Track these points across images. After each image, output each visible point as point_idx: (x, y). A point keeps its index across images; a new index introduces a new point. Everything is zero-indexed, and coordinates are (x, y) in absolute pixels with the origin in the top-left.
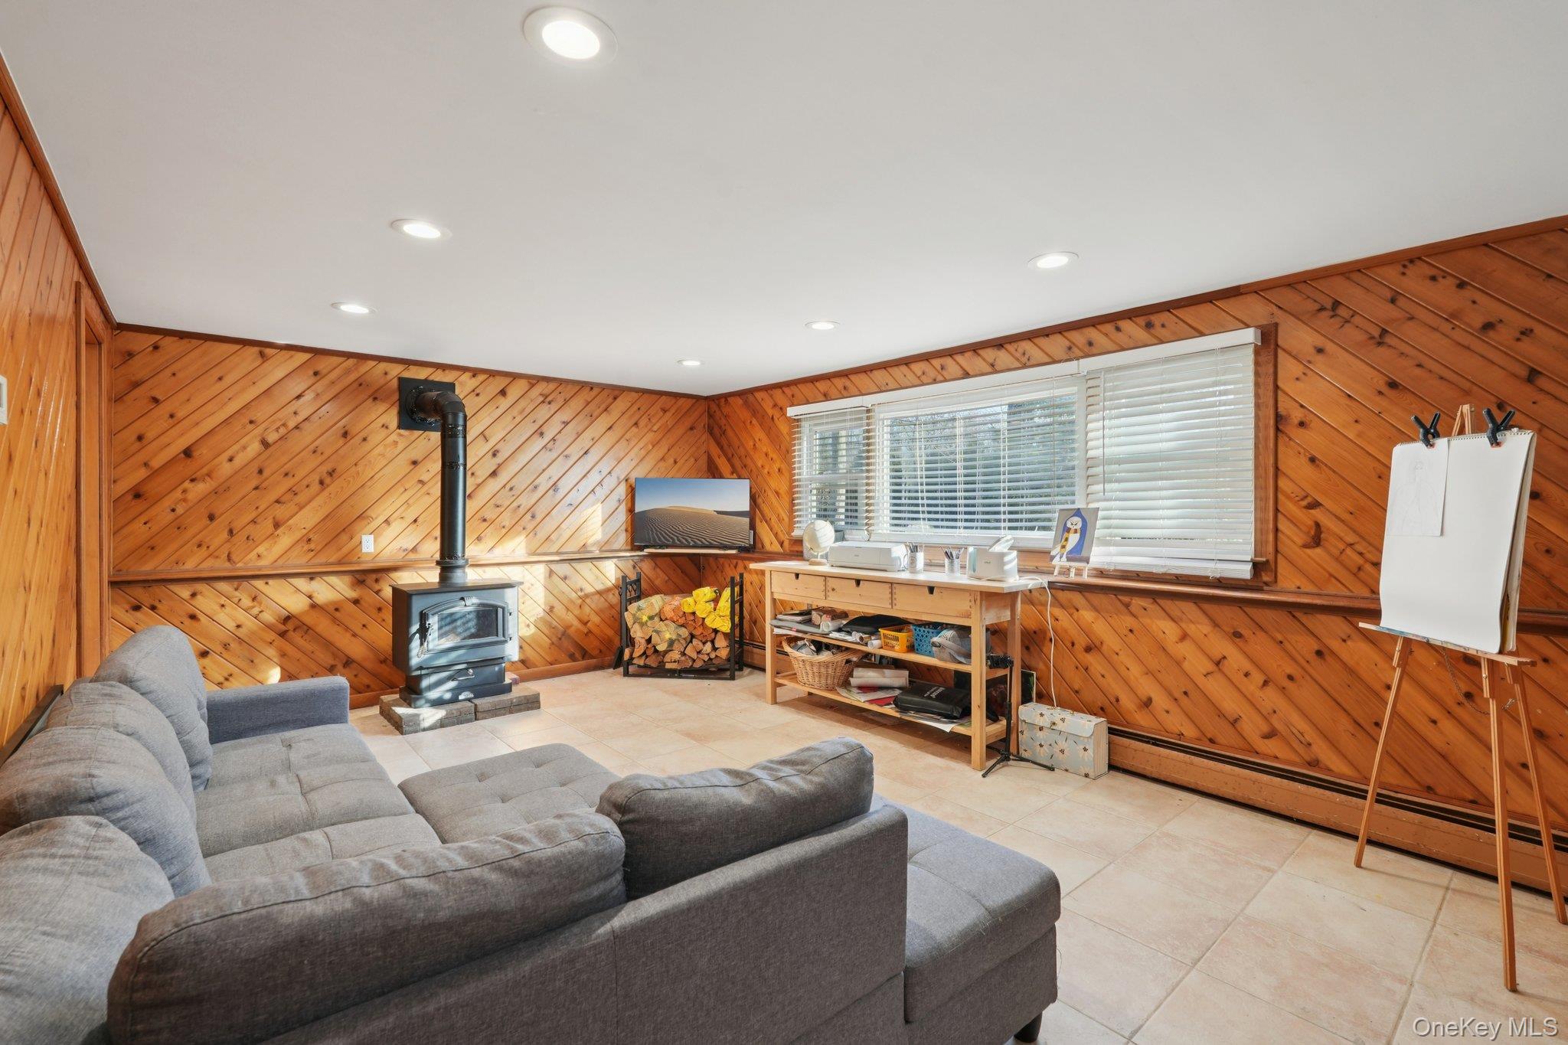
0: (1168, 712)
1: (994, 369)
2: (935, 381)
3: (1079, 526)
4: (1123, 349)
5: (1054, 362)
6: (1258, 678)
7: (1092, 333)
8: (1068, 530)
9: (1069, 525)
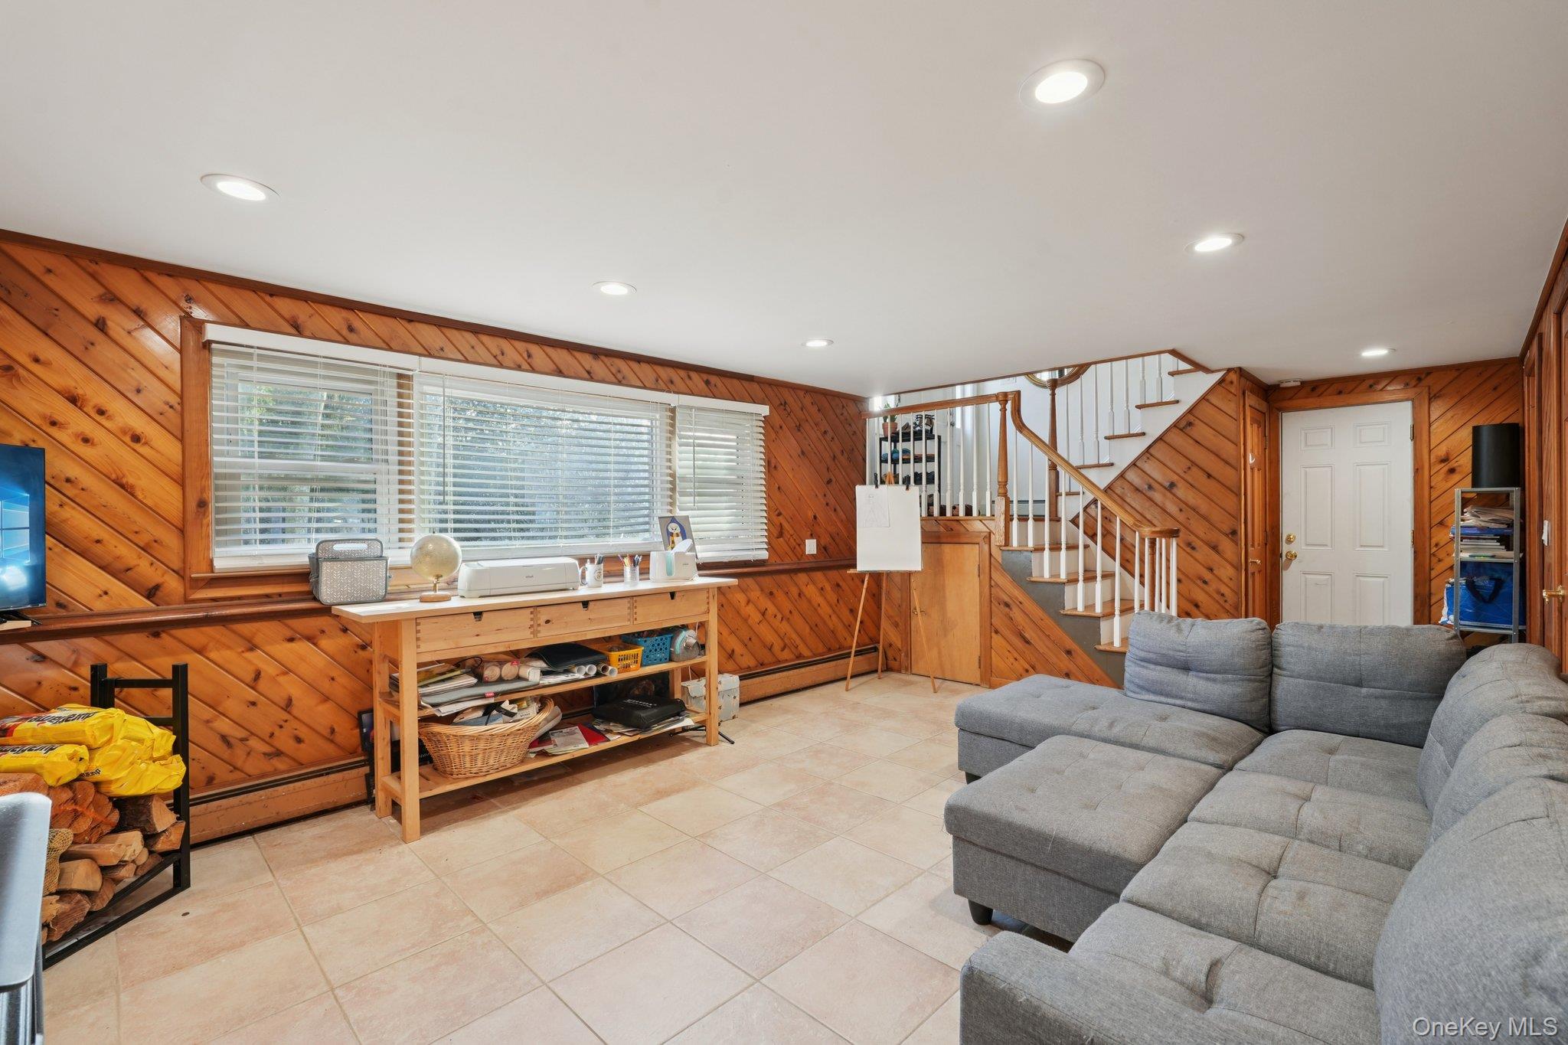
0: (742, 655)
1: (590, 376)
2: (519, 368)
3: (678, 530)
4: (692, 394)
5: (645, 387)
6: (779, 616)
7: (671, 373)
8: (672, 534)
9: (670, 530)
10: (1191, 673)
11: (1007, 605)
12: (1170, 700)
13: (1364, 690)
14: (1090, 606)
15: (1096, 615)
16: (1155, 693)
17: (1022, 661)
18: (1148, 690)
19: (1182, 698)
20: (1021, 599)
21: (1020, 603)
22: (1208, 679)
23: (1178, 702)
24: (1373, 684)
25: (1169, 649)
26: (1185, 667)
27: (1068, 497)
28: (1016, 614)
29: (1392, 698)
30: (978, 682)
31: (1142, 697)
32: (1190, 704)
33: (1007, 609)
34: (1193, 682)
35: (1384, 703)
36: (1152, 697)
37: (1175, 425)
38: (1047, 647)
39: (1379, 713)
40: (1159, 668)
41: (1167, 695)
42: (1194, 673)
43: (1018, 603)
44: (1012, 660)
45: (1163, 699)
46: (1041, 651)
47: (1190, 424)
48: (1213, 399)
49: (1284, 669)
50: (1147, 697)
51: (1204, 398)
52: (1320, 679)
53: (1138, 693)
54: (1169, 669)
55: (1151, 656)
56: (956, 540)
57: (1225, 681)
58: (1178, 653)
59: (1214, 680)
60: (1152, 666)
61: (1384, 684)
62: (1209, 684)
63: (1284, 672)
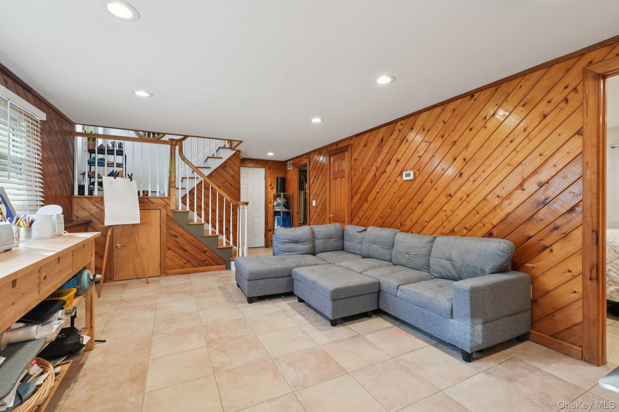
10: (298, 244)
11: (175, 236)
12: (294, 253)
13: (332, 240)
14: (214, 232)
15: (217, 235)
16: (289, 252)
17: (183, 260)
18: (286, 252)
19: (297, 252)
20: (182, 233)
21: (183, 234)
22: (303, 244)
23: (296, 253)
24: (334, 238)
25: (292, 238)
26: (296, 242)
27: (182, 190)
28: (180, 239)
29: (336, 240)
30: (159, 275)
31: (285, 254)
32: (299, 253)
33: (176, 238)
34: (299, 246)
35: (335, 242)
36: (288, 254)
37: (220, 166)
38: (195, 251)
39: (335, 244)
40: (289, 244)
41: (292, 252)
42: (299, 243)
43: (182, 235)
44: (178, 260)
45: (292, 253)
46: (192, 253)
47: (225, 166)
48: (232, 159)
49: (317, 238)
50: (286, 254)
51: (230, 158)
52: (324, 239)
53: (282, 254)
54: (292, 244)
55: (287, 241)
56: (146, 208)
57: (307, 244)
58: (295, 238)
59: (304, 244)
60: (287, 244)
61: (335, 238)
62: (303, 246)
63: (316, 239)
